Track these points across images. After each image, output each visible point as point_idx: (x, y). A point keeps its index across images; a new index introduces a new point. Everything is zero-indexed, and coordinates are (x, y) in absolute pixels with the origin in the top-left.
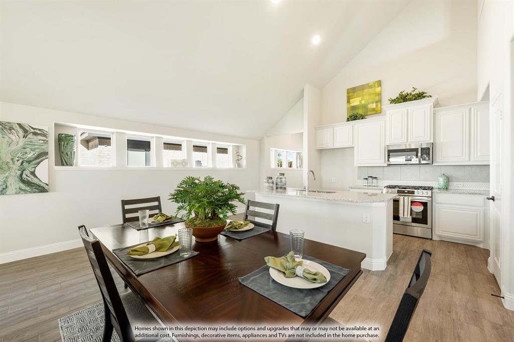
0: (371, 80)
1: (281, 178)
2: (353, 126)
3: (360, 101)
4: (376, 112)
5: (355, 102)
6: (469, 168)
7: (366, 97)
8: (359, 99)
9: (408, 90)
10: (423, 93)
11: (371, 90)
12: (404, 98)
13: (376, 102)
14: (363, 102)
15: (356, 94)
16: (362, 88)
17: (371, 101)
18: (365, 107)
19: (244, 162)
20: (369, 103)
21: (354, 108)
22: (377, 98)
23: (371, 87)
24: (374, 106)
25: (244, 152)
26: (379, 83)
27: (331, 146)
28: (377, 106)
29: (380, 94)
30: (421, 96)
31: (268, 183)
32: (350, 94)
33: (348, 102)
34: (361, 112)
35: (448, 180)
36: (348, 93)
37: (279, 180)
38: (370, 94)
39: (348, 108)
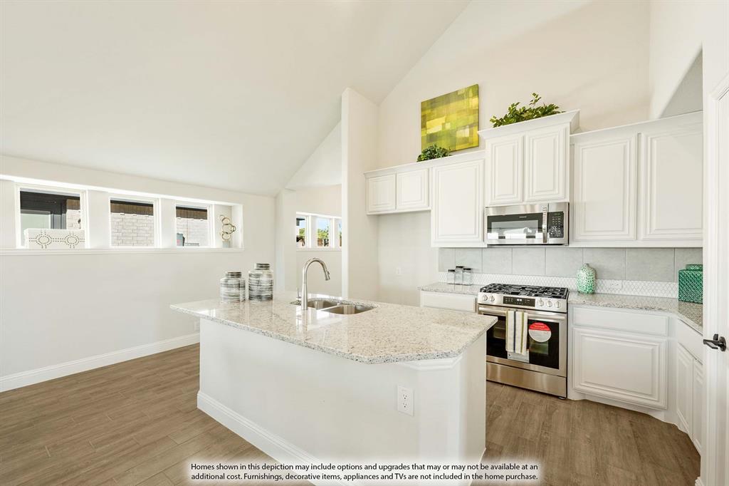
0: (461, 85)
2: (429, 169)
3: (443, 124)
4: (472, 145)
5: (435, 126)
6: (633, 253)
7: (454, 117)
8: (442, 120)
9: (525, 103)
10: (551, 106)
11: (461, 104)
12: (517, 116)
13: (471, 126)
14: (448, 126)
15: (435, 111)
16: (446, 99)
17: (461, 124)
18: (451, 135)
19: (239, 237)
20: (458, 129)
21: (432, 137)
22: (472, 119)
23: (461, 97)
24: (466, 133)
25: (239, 220)
26: (476, 90)
27: (391, 209)
28: (471, 133)
29: (477, 111)
30: (548, 111)
32: (428, 112)
33: (424, 126)
34: (443, 144)
35: (596, 274)
36: (423, 110)
38: (459, 112)
39: (422, 138)
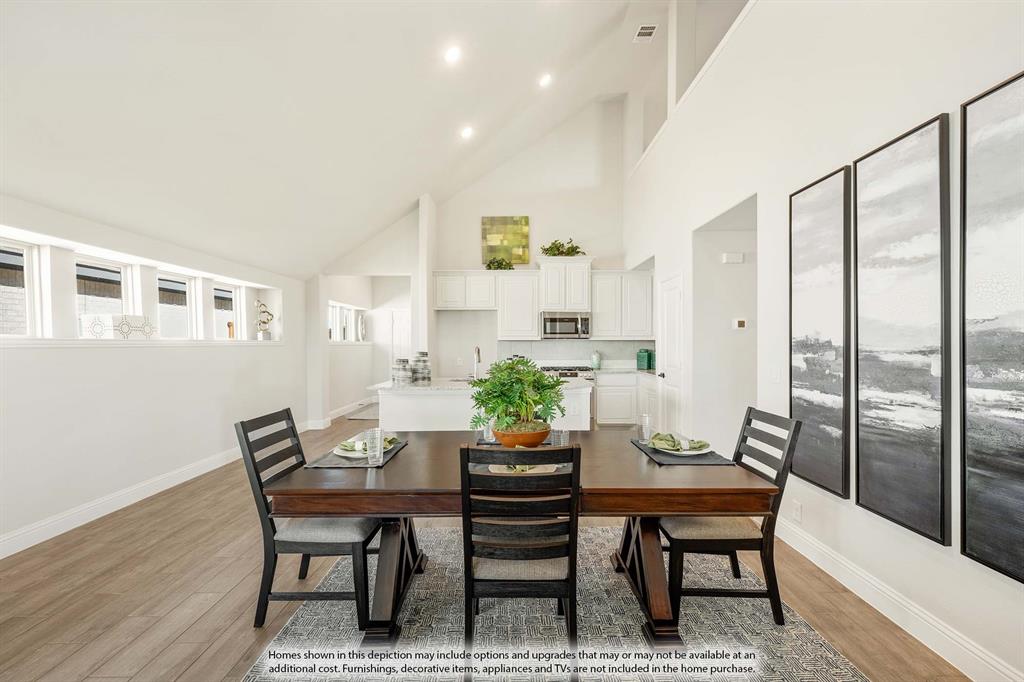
0: (517, 213)
1: (425, 361)
2: (496, 277)
3: (502, 241)
4: (523, 261)
5: (495, 240)
6: (621, 343)
7: (510, 237)
8: (501, 236)
9: (564, 240)
10: (577, 247)
11: (516, 228)
12: (556, 250)
13: (524, 247)
14: (506, 243)
15: (495, 228)
16: (505, 221)
17: (516, 243)
18: (507, 250)
19: (276, 328)
20: (513, 247)
21: (492, 249)
22: (524, 242)
23: (515, 223)
24: (520, 251)
25: (276, 306)
26: (526, 220)
27: (460, 306)
28: (524, 252)
29: (526, 236)
30: (573, 251)
31: (405, 369)
32: (488, 227)
33: (484, 238)
34: (500, 256)
35: (601, 357)
36: (483, 224)
37: (421, 364)
38: (515, 234)
39: (483, 248)
